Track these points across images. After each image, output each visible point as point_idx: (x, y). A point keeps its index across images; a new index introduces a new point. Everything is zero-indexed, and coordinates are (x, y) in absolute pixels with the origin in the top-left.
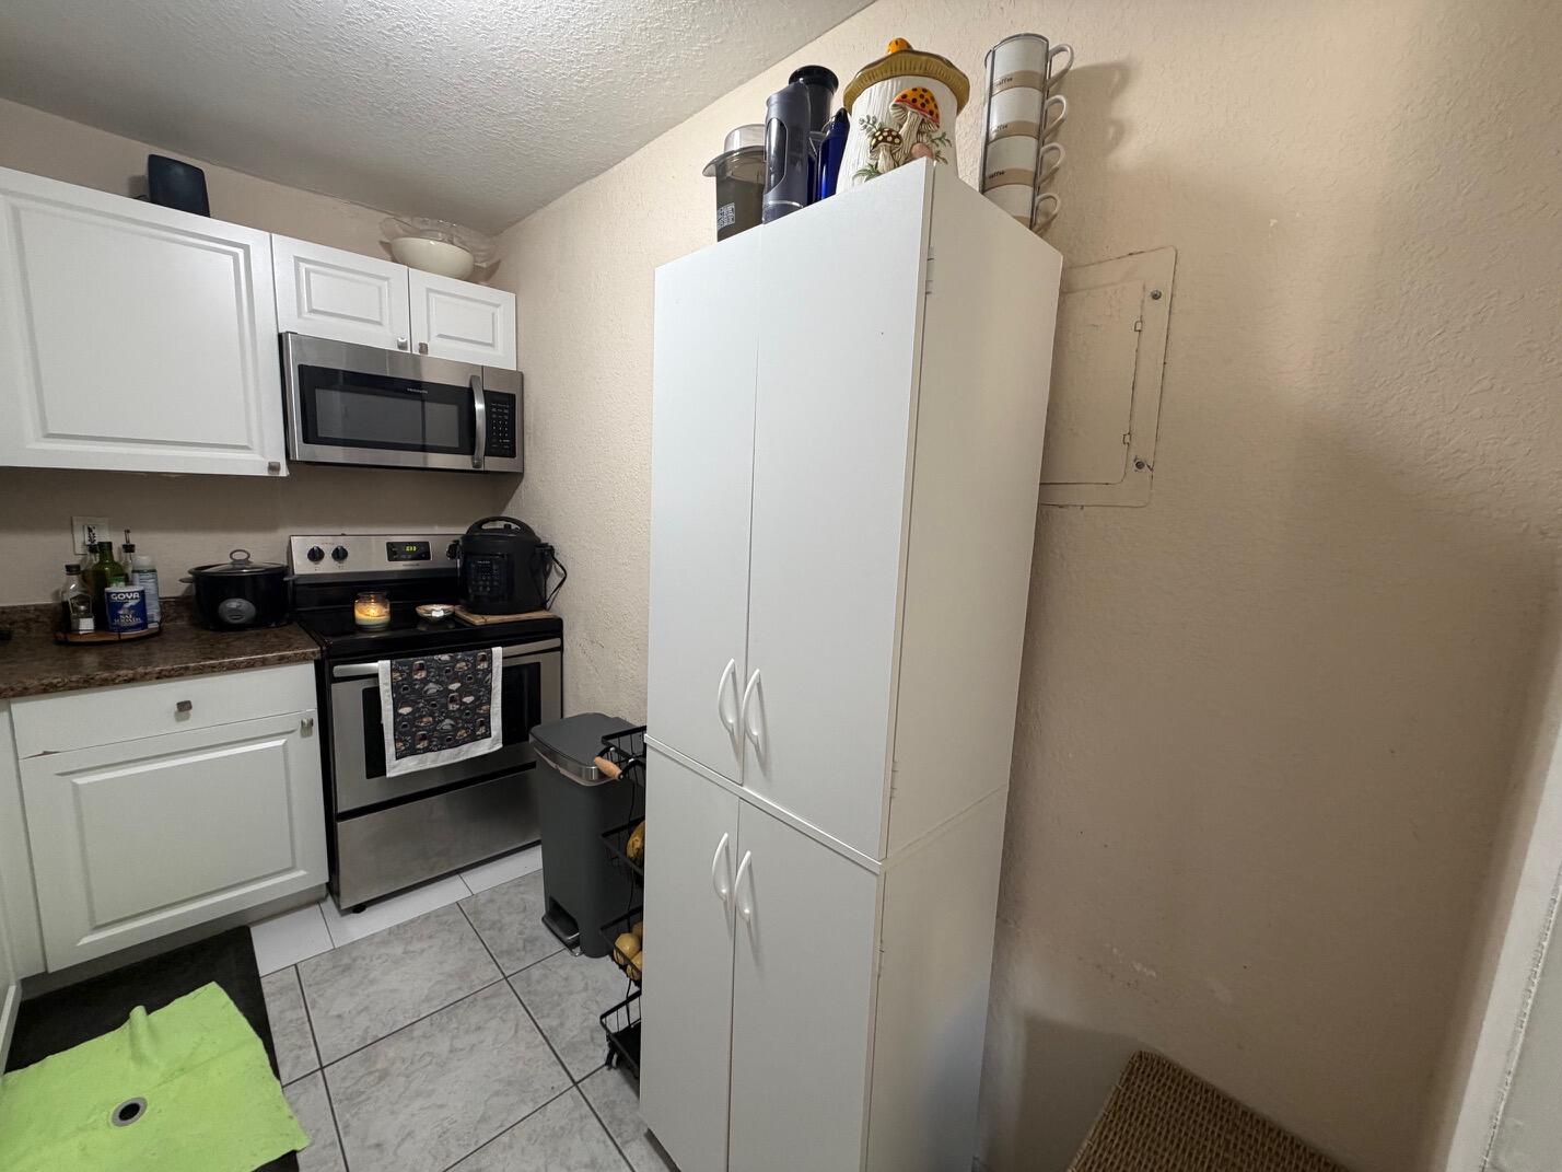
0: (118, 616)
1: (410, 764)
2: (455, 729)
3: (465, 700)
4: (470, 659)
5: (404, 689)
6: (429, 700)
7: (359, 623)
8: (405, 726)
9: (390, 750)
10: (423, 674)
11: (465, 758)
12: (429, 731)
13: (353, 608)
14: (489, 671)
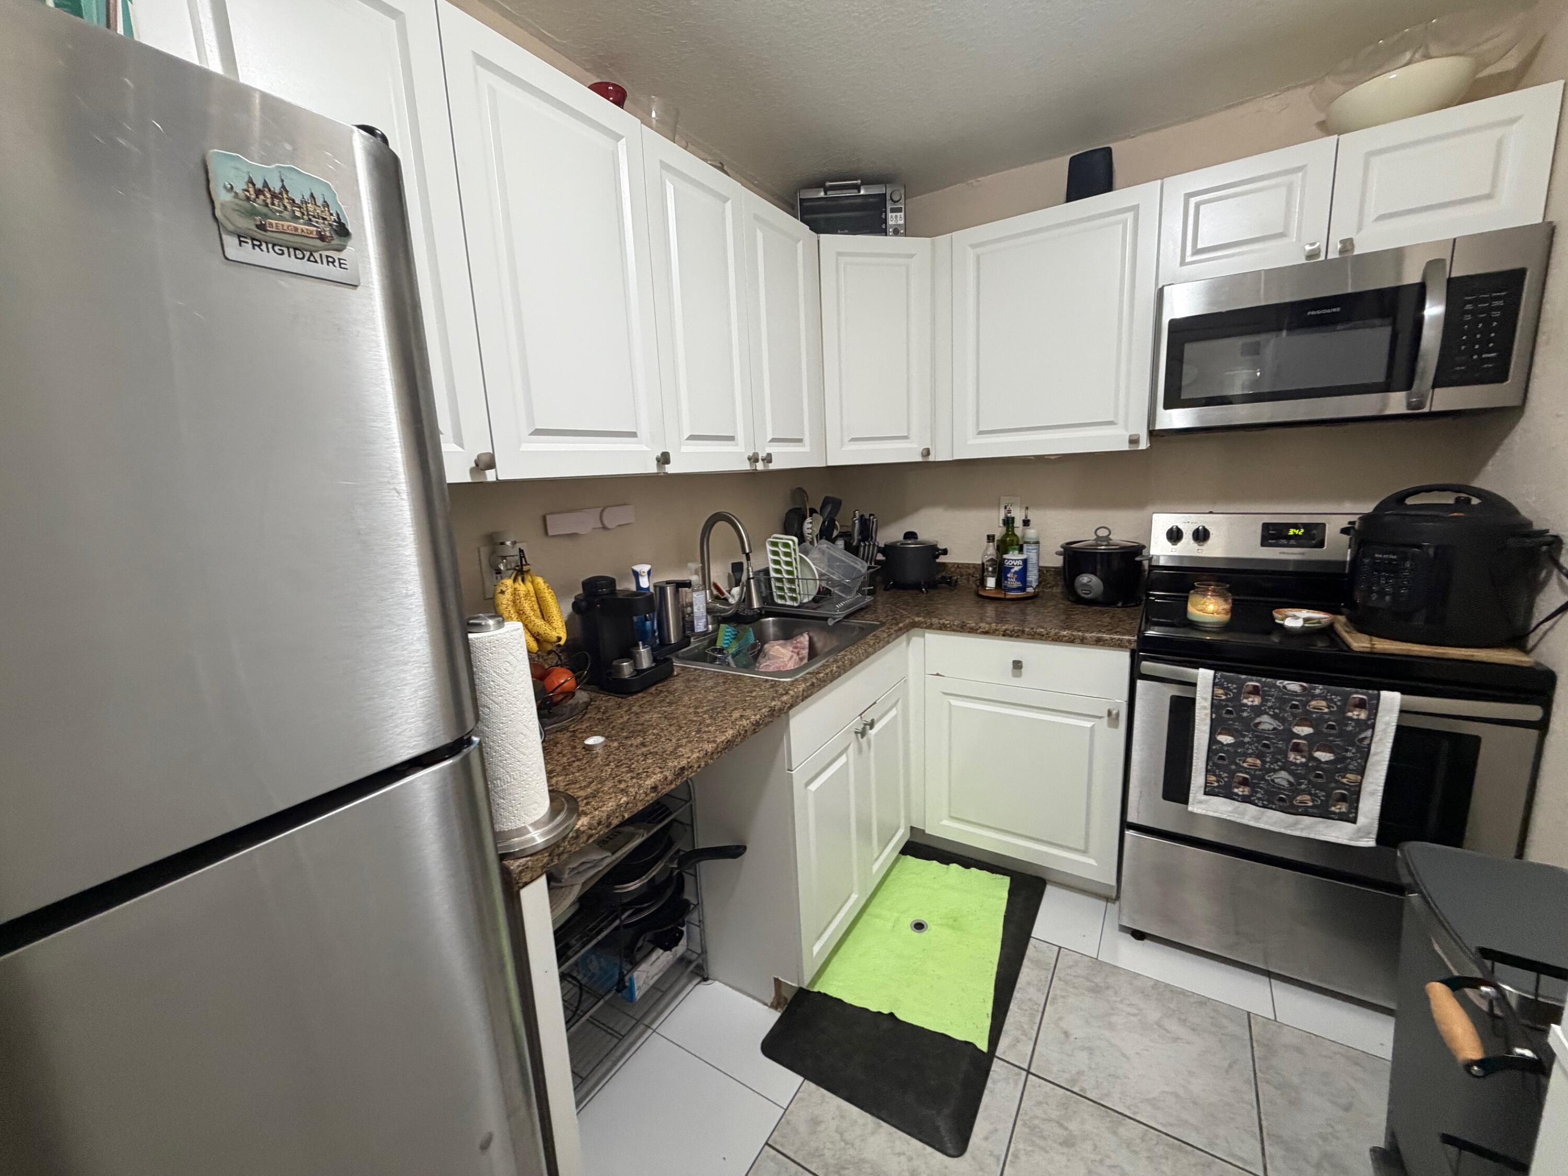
1: (1221, 808)
2: (1294, 789)
3: (1318, 754)
4: (1337, 699)
5: (1229, 712)
6: (1259, 736)
7: (1190, 617)
8: (1221, 758)
9: (1198, 779)
10: (1257, 701)
11: (1304, 834)
12: (1253, 777)
13: (1187, 597)
14: (1370, 724)
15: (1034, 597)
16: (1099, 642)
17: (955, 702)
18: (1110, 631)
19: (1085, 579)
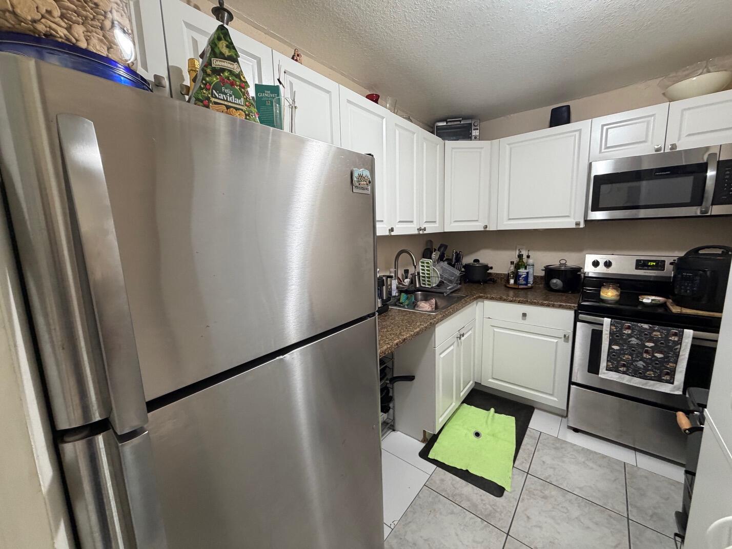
0: (519, 280)
1: (613, 376)
2: (646, 369)
3: (656, 355)
4: (664, 332)
5: (617, 336)
6: (631, 346)
7: (601, 297)
8: (614, 355)
9: (603, 364)
10: (629, 332)
11: (650, 388)
12: (628, 363)
13: (600, 290)
14: (680, 342)
15: (531, 288)
16: (560, 307)
17: (496, 330)
18: (565, 302)
19: (554, 281)
